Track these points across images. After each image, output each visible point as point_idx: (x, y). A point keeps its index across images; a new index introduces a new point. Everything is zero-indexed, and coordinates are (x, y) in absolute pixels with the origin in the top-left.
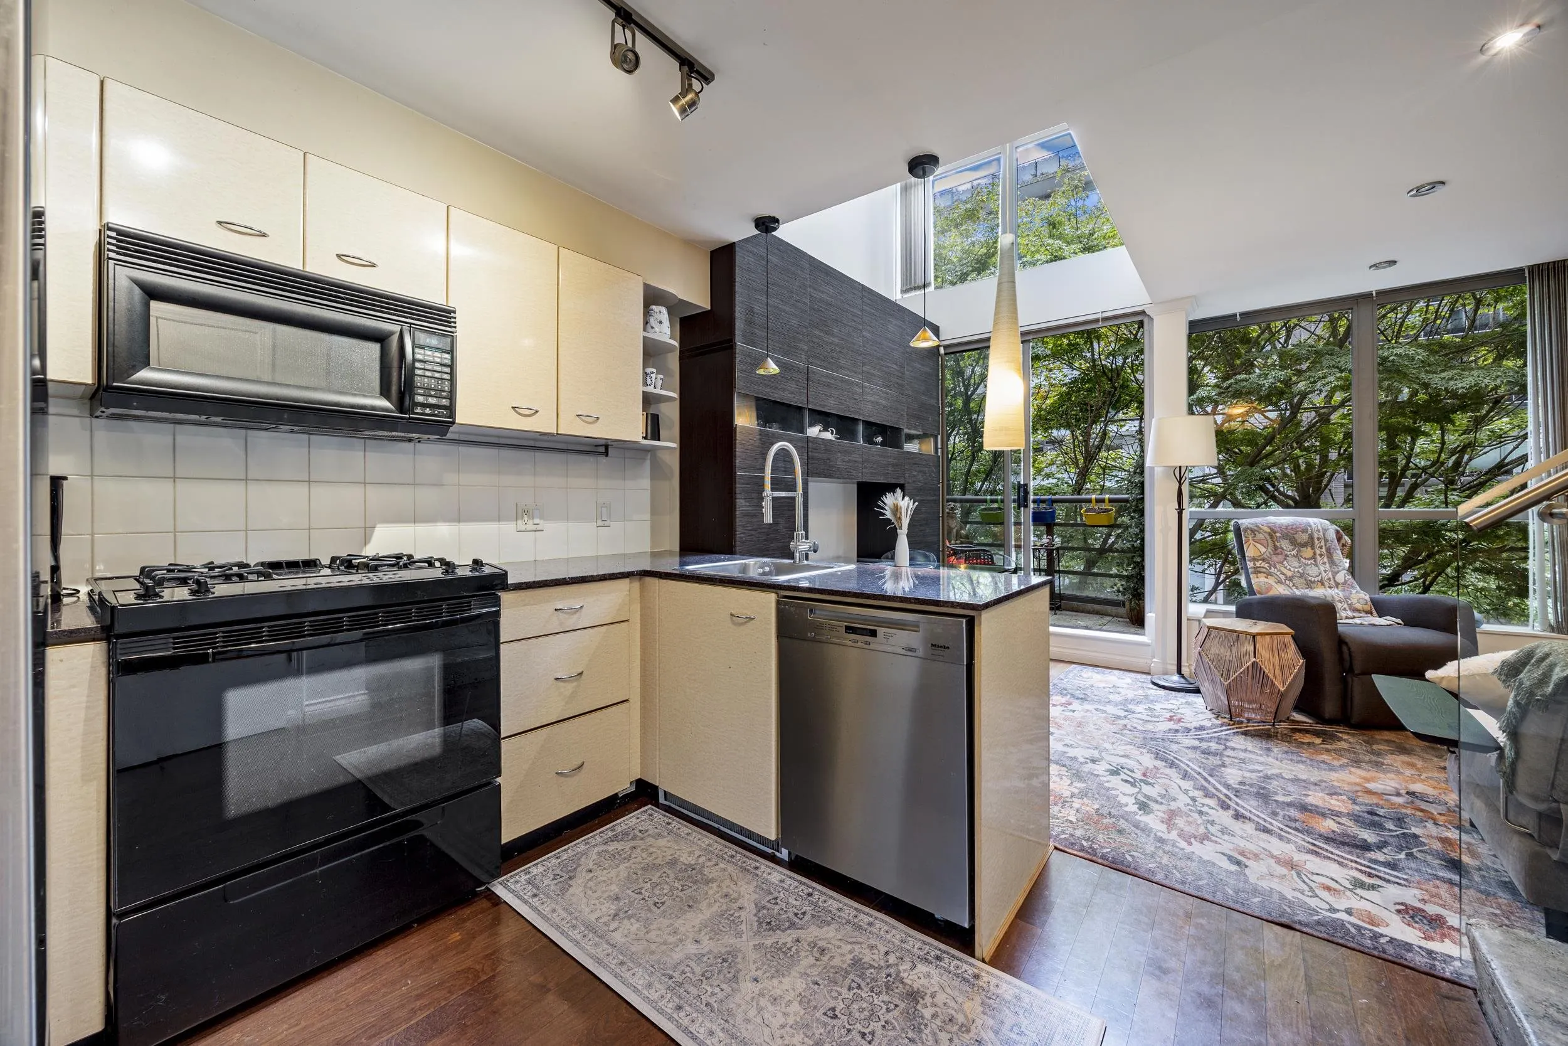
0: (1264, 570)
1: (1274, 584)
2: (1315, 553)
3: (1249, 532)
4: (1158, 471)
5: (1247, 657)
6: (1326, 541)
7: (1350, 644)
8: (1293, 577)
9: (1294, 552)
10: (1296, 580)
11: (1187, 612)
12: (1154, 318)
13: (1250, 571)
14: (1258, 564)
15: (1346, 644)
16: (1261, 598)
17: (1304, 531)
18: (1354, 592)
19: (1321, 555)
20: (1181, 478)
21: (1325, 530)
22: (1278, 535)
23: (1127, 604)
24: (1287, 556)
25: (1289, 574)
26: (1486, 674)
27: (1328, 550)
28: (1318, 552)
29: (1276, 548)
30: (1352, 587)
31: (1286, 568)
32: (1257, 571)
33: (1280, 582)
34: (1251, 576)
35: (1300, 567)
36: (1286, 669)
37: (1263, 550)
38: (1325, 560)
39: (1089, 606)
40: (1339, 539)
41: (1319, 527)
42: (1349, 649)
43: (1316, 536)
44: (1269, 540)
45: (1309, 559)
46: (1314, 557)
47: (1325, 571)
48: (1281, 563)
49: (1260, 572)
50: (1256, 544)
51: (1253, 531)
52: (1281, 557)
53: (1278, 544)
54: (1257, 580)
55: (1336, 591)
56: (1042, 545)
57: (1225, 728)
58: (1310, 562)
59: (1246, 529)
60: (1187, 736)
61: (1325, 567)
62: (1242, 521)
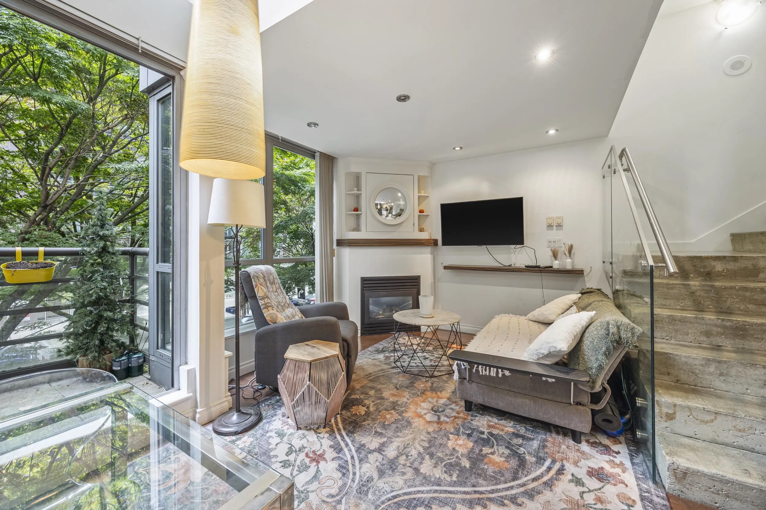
0: (270, 305)
32: (267, 307)
57: (338, 437)
58: (276, 294)
59: (254, 276)
60: (353, 465)
61: (281, 296)
62: (247, 270)
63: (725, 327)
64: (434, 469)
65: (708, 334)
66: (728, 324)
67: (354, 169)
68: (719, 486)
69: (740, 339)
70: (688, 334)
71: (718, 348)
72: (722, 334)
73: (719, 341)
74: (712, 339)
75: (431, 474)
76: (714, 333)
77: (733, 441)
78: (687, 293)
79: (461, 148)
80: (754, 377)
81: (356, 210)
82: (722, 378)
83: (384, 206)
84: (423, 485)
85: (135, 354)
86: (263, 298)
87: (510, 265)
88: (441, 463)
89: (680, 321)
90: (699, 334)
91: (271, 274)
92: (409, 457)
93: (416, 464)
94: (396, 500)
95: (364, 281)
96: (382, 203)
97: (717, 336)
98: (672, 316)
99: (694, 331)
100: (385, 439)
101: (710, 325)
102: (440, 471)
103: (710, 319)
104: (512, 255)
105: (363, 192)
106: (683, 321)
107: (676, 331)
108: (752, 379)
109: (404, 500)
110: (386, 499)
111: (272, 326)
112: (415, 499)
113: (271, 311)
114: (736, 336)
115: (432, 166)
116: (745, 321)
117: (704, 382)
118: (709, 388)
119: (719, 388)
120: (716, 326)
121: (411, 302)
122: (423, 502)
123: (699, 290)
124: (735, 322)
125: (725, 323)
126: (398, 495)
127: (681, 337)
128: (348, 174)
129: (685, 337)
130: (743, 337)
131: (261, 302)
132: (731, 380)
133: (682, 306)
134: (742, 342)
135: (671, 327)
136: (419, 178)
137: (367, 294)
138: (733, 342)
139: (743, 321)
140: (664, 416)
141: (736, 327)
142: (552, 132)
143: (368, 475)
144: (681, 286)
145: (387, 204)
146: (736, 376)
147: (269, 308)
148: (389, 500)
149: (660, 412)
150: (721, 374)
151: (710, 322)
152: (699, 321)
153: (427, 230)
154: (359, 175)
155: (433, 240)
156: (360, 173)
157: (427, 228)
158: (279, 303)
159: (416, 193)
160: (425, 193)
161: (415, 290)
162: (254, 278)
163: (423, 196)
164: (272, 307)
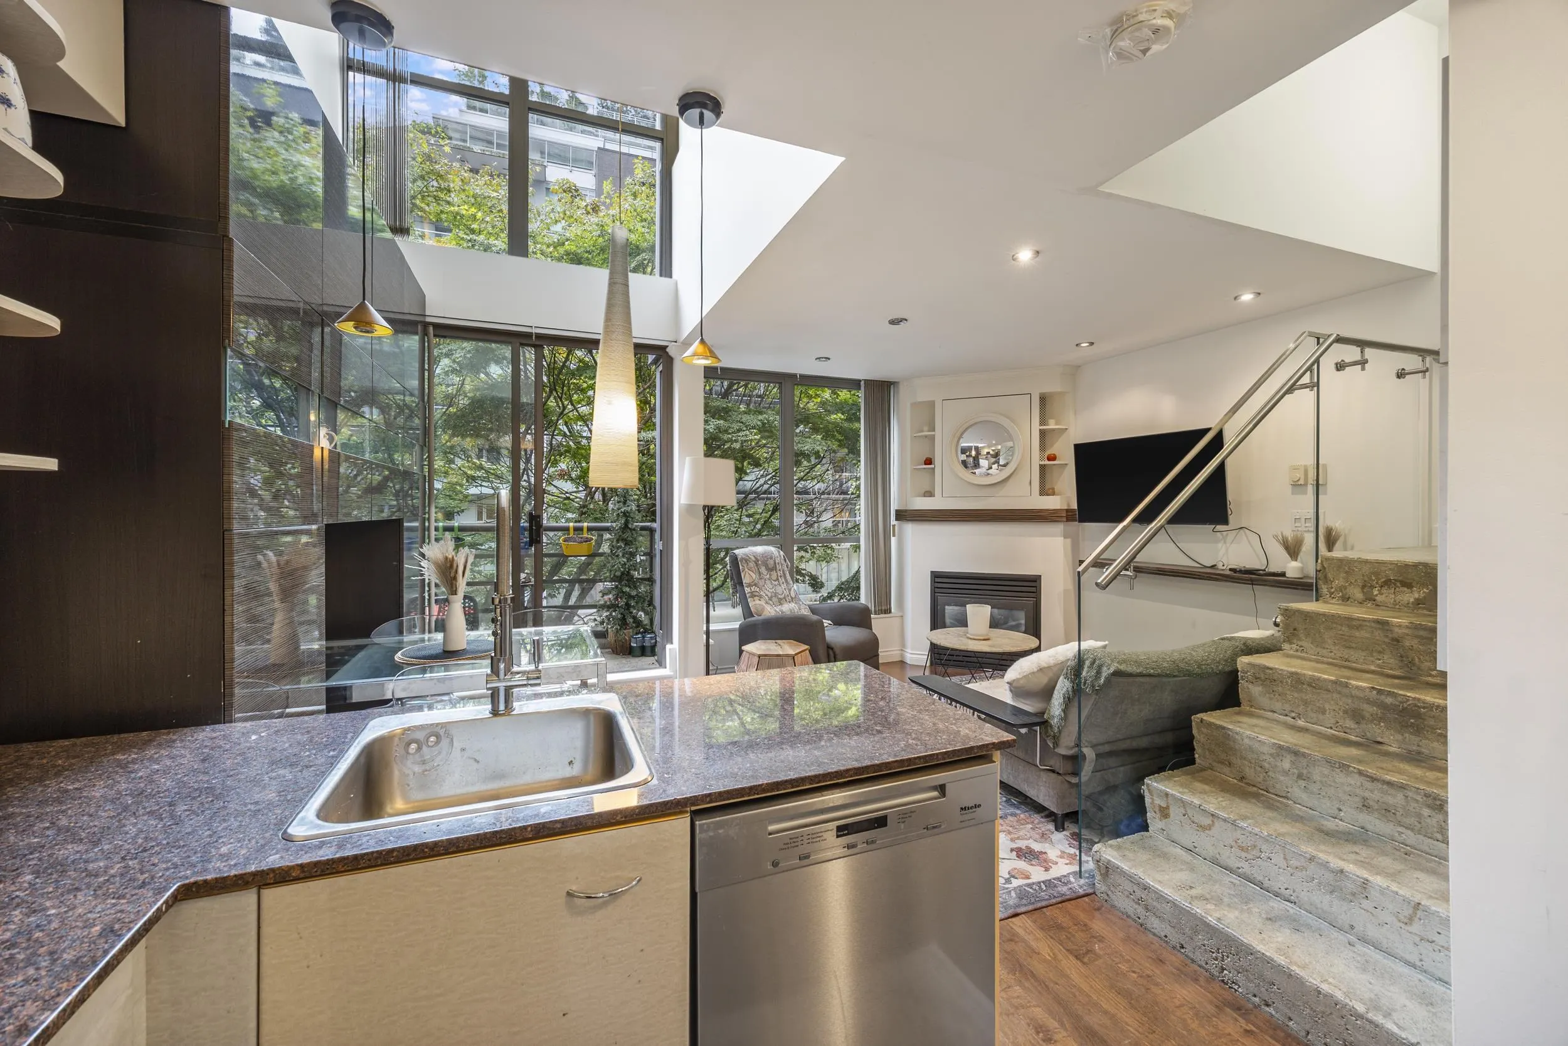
0: (756, 594)
1: (764, 605)
2: (777, 575)
3: (744, 561)
6: (780, 565)
7: (835, 649)
8: (772, 597)
9: (769, 576)
10: (774, 599)
12: (673, 355)
13: (748, 596)
14: (751, 589)
15: (832, 649)
19: (781, 577)
21: (780, 556)
22: (759, 562)
24: (766, 579)
25: (769, 594)
26: (1033, 673)
27: (782, 570)
28: (779, 574)
29: (759, 573)
31: (767, 590)
32: (753, 596)
33: (767, 603)
34: (750, 600)
35: (773, 588)
37: (752, 576)
38: (783, 580)
40: (785, 561)
41: (777, 555)
42: (834, 653)
43: (776, 562)
44: (755, 568)
45: (775, 581)
46: (778, 579)
47: (785, 589)
48: (764, 586)
49: (755, 596)
50: (749, 572)
51: (746, 560)
52: (763, 581)
53: (760, 570)
54: (754, 603)
55: (793, 604)
58: (776, 583)
59: (742, 559)
61: (784, 586)
62: (737, 552)
63: (1384, 706)
65: (1357, 716)
66: (1389, 700)
67: (923, 397)
68: (1139, 893)
69: (1411, 733)
70: (1324, 712)
71: (1373, 745)
72: (1381, 719)
73: (1377, 731)
74: (1363, 726)
76: (1367, 715)
77: (1237, 865)
78: (1387, 640)
79: (1092, 344)
80: (1348, 789)
81: (929, 462)
82: (1302, 783)
83: (985, 451)
85: (649, 633)
86: (749, 585)
87: (1213, 567)
89: (1310, 685)
90: (1341, 714)
91: (771, 558)
95: (936, 577)
96: (980, 445)
97: (1372, 722)
98: (1297, 674)
99: (1334, 707)
101: (1359, 698)
103: (1357, 687)
104: (1220, 545)
105: (938, 434)
106: (1315, 684)
107: (1306, 703)
108: (1345, 792)
111: (756, 618)
113: (758, 602)
114: (1404, 727)
115: (1074, 371)
116: (1419, 700)
117: (1278, 786)
118: (1288, 798)
119: (1299, 801)
120: (1368, 701)
121: (1023, 622)
123: (1408, 635)
124: (1399, 699)
125: (1383, 697)
127: (1314, 715)
128: (915, 405)
129: (1321, 717)
130: (1418, 730)
131: (747, 590)
132: (1315, 788)
133: (1378, 666)
134: (1415, 739)
135: (1296, 695)
136: (1043, 399)
137: (941, 599)
138: (1399, 737)
139: (1414, 699)
140: (1157, 810)
141: (1404, 709)
142: (1247, 297)
144: (1373, 624)
145: (989, 446)
146: (1321, 782)
147: (756, 598)
149: (1152, 803)
150: (1300, 776)
151: (1361, 694)
152: (1339, 689)
153: (1053, 494)
154: (932, 404)
155: (1067, 511)
156: (933, 402)
157: (1053, 489)
158: (776, 594)
159: (1036, 427)
160: (1052, 425)
161: (1031, 601)
162: (741, 560)
163: (1053, 430)
164: (760, 597)
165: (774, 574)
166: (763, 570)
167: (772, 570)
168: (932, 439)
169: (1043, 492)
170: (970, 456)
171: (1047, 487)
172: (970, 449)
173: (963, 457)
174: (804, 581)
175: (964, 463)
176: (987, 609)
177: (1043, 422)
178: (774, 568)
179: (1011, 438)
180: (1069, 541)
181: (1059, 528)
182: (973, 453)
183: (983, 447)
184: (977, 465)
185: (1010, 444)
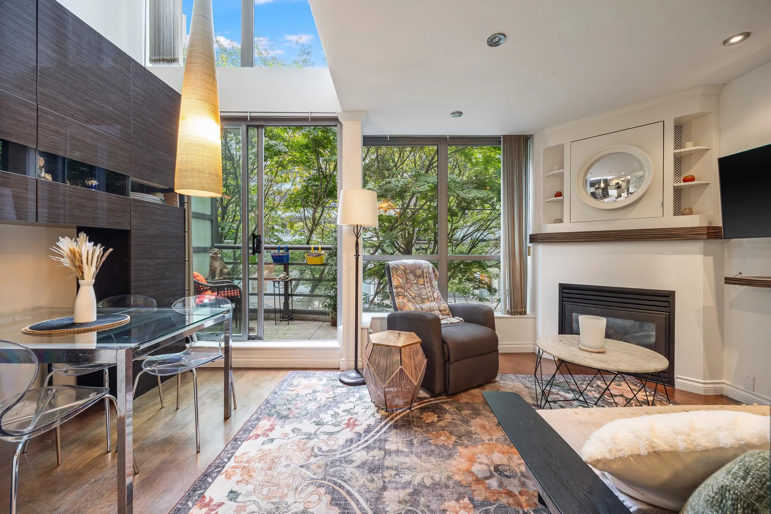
0: (401, 294)
1: (406, 302)
2: (424, 281)
3: (394, 269)
4: (345, 228)
5: (396, 365)
6: (429, 273)
7: (448, 343)
8: (415, 297)
9: (415, 281)
10: (417, 299)
11: (361, 323)
12: (343, 123)
13: (395, 295)
14: (399, 290)
15: (446, 343)
16: (401, 314)
17: (420, 268)
18: (442, 303)
19: (427, 282)
20: (358, 234)
21: (429, 267)
22: (408, 271)
23: (330, 314)
24: (412, 284)
25: (413, 295)
27: (430, 279)
28: (426, 280)
29: (407, 279)
30: (441, 300)
31: (412, 291)
32: (398, 295)
33: (409, 301)
34: (395, 298)
35: (418, 290)
36: (418, 368)
37: (401, 281)
38: (429, 285)
39: (310, 316)
40: (434, 271)
41: (426, 266)
42: (448, 347)
43: (425, 271)
44: (404, 275)
45: (422, 285)
46: (424, 284)
47: (429, 292)
48: (410, 288)
49: (400, 295)
50: (398, 278)
51: (396, 269)
52: (409, 285)
53: (408, 277)
54: (398, 301)
55: (434, 303)
56: (280, 279)
57: (383, 423)
60: (358, 446)
61: (428, 289)
62: (390, 263)
64: (397, 502)
67: (552, 143)
75: (387, 503)
81: (559, 194)
83: (614, 183)
84: (367, 501)
86: (397, 287)
88: (411, 506)
92: (397, 477)
93: (389, 486)
94: (337, 488)
95: (564, 288)
96: (609, 178)
100: (406, 450)
102: (398, 508)
105: (566, 171)
109: (340, 493)
110: (334, 481)
111: (399, 311)
112: (346, 500)
113: (402, 300)
115: (720, 89)
121: (654, 334)
122: (347, 509)
126: (344, 487)
128: (547, 150)
131: (394, 291)
137: (568, 306)
143: (354, 458)
145: (618, 178)
147: (400, 297)
148: (335, 483)
153: (691, 213)
154: (561, 148)
155: (708, 228)
156: (563, 145)
157: (691, 209)
158: (419, 295)
159: (670, 151)
160: (689, 147)
161: (663, 316)
162: (392, 269)
163: (691, 153)
164: (404, 296)
165: (421, 281)
166: (411, 277)
167: (419, 277)
168: (561, 176)
169: (678, 211)
170: (599, 188)
171: (683, 207)
172: (599, 182)
173: (593, 190)
174: (484, 288)
175: (593, 195)
176: (603, 321)
177: (678, 144)
178: (422, 276)
179: (642, 168)
180: (710, 259)
181: (698, 246)
182: (602, 185)
183: (611, 180)
184: (605, 194)
185: (641, 173)
